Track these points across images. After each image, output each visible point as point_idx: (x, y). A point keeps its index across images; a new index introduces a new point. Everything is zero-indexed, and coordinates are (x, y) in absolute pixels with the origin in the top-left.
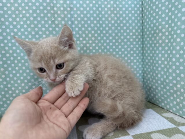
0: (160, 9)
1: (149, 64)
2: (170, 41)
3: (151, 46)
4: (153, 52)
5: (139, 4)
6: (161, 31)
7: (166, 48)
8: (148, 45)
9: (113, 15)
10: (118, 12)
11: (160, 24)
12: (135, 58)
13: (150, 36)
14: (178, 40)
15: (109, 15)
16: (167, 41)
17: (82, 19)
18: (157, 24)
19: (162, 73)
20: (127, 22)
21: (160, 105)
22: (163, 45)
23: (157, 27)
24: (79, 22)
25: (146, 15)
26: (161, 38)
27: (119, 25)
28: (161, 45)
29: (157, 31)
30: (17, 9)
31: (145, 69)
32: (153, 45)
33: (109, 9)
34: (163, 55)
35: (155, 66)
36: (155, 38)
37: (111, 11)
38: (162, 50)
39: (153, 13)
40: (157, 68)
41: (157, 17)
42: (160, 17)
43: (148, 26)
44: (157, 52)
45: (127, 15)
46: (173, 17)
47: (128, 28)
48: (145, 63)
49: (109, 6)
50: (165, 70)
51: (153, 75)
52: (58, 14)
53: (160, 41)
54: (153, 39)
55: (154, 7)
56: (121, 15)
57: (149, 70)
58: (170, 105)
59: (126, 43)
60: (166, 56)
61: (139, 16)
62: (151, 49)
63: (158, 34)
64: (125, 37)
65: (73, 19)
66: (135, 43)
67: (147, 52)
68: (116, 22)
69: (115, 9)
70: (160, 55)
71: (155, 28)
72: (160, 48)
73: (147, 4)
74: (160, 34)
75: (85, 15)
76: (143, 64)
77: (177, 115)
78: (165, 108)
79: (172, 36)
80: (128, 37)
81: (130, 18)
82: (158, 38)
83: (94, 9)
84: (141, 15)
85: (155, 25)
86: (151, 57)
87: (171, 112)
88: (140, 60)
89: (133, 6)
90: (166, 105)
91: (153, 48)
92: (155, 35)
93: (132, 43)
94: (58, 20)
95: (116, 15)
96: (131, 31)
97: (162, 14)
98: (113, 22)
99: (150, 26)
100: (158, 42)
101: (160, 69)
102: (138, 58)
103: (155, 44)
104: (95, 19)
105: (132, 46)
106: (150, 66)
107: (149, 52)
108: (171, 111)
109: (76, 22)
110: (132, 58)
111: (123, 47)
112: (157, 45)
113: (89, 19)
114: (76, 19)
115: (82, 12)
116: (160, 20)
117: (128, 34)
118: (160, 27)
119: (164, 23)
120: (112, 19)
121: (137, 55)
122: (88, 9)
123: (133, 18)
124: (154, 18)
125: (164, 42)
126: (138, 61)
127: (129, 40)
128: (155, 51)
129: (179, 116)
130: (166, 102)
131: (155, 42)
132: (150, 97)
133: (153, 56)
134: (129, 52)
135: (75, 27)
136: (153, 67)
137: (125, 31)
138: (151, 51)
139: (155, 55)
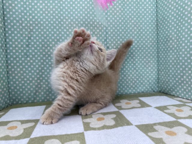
0: (171, 24)
1: (163, 63)
2: (178, 46)
3: (164, 50)
4: (166, 54)
5: (154, 20)
6: (171, 39)
7: (175, 51)
8: (162, 50)
9: (135, 28)
10: (139, 26)
11: (171, 34)
12: (151, 59)
13: (164, 43)
14: (183, 45)
15: (133, 28)
16: (176, 46)
17: (114, 31)
18: (169, 34)
19: (173, 69)
20: (146, 33)
21: (172, 94)
22: (173, 49)
23: (169, 36)
24: (112, 33)
25: (160, 28)
26: (171, 44)
27: (140, 35)
28: (171, 49)
29: (169, 39)
30: (70, 23)
31: (160, 68)
32: (166, 49)
33: (133, 23)
34: (173, 56)
35: (167, 64)
36: (167, 44)
37: (134, 25)
38: (172, 53)
39: (166, 26)
40: (169, 66)
41: (169, 29)
42: (171, 29)
43: (162, 36)
44: (169, 54)
45: (146, 28)
46: (180, 29)
47: (146, 37)
48: (160, 63)
49: (133, 21)
50: (175, 66)
51: (166, 71)
52: (97, 27)
53: (171, 46)
54: (166, 45)
55: (166, 23)
56: (141, 28)
57: (163, 68)
58: (179, 92)
59: (144, 48)
60: (175, 56)
61: (154, 28)
62: (164, 52)
63: (169, 41)
64: (144, 44)
65: (107, 31)
66: (151, 48)
67: (161, 55)
68: (138, 33)
69: (137, 23)
70: (171, 56)
71: (167, 37)
72: (171, 51)
73: (161, 20)
74: (171, 41)
75: (116, 28)
76: (158, 64)
77: (184, 99)
78: (176, 95)
79: (179, 42)
80: (146, 44)
81: (148, 30)
82: (169, 44)
83: (123, 23)
84: (156, 28)
85: (167, 35)
86: (164, 58)
87: (180, 98)
88: (155, 61)
89: (150, 21)
90: (176, 93)
91: (166, 51)
92: (167, 42)
93: (149, 48)
94: (97, 32)
95: (137, 28)
96: (148, 39)
97: (172, 27)
98: (135, 33)
99: (163, 36)
100: (169, 47)
101: (171, 66)
102: (153, 59)
103: (167, 49)
104: (123, 30)
105: (149, 50)
106: (163, 65)
107: (163, 54)
108: (180, 96)
109: (109, 33)
110: (149, 59)
111: (142, 51)
112: (169, 49)
113: (118, 30)
114: (109, 31)
115: (114, 26)
116: (171, 31)
117: (146, 42)
118: (171, 36)
119: (173, 33)
120: (135, 30)
121: (153, 57)
122: (118, 23)
123: (150, 30)
124: (167, 30)
125: (173, 46)
126: (154, 62)
127: (147, 46)
128: (167, 53)
129: (186, 99)
130: (176, 90)
131: (167, 47)
132: (164, 89)
133: (166, 57)
134: (147, 55)
135: (109, 36)
136: (166, 65)
137: (144, 40)
138: (164, 54)
139: (167, 57)
